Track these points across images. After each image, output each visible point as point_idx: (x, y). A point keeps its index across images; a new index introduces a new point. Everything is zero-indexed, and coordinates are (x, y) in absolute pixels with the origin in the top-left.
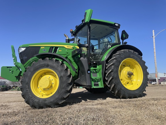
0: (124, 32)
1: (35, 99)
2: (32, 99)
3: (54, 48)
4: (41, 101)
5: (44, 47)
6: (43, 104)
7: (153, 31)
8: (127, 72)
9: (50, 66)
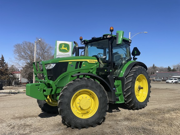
0: (135, 49)
1: (76, 120)
2: (74, 120)
3: (79, 63)
4: (83, 122)
5: (71, 63)
6: (85, 125)
7: (130, 33)
8: (138, 86)
9: (89, 87)
